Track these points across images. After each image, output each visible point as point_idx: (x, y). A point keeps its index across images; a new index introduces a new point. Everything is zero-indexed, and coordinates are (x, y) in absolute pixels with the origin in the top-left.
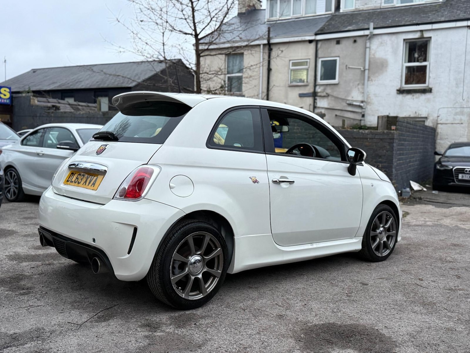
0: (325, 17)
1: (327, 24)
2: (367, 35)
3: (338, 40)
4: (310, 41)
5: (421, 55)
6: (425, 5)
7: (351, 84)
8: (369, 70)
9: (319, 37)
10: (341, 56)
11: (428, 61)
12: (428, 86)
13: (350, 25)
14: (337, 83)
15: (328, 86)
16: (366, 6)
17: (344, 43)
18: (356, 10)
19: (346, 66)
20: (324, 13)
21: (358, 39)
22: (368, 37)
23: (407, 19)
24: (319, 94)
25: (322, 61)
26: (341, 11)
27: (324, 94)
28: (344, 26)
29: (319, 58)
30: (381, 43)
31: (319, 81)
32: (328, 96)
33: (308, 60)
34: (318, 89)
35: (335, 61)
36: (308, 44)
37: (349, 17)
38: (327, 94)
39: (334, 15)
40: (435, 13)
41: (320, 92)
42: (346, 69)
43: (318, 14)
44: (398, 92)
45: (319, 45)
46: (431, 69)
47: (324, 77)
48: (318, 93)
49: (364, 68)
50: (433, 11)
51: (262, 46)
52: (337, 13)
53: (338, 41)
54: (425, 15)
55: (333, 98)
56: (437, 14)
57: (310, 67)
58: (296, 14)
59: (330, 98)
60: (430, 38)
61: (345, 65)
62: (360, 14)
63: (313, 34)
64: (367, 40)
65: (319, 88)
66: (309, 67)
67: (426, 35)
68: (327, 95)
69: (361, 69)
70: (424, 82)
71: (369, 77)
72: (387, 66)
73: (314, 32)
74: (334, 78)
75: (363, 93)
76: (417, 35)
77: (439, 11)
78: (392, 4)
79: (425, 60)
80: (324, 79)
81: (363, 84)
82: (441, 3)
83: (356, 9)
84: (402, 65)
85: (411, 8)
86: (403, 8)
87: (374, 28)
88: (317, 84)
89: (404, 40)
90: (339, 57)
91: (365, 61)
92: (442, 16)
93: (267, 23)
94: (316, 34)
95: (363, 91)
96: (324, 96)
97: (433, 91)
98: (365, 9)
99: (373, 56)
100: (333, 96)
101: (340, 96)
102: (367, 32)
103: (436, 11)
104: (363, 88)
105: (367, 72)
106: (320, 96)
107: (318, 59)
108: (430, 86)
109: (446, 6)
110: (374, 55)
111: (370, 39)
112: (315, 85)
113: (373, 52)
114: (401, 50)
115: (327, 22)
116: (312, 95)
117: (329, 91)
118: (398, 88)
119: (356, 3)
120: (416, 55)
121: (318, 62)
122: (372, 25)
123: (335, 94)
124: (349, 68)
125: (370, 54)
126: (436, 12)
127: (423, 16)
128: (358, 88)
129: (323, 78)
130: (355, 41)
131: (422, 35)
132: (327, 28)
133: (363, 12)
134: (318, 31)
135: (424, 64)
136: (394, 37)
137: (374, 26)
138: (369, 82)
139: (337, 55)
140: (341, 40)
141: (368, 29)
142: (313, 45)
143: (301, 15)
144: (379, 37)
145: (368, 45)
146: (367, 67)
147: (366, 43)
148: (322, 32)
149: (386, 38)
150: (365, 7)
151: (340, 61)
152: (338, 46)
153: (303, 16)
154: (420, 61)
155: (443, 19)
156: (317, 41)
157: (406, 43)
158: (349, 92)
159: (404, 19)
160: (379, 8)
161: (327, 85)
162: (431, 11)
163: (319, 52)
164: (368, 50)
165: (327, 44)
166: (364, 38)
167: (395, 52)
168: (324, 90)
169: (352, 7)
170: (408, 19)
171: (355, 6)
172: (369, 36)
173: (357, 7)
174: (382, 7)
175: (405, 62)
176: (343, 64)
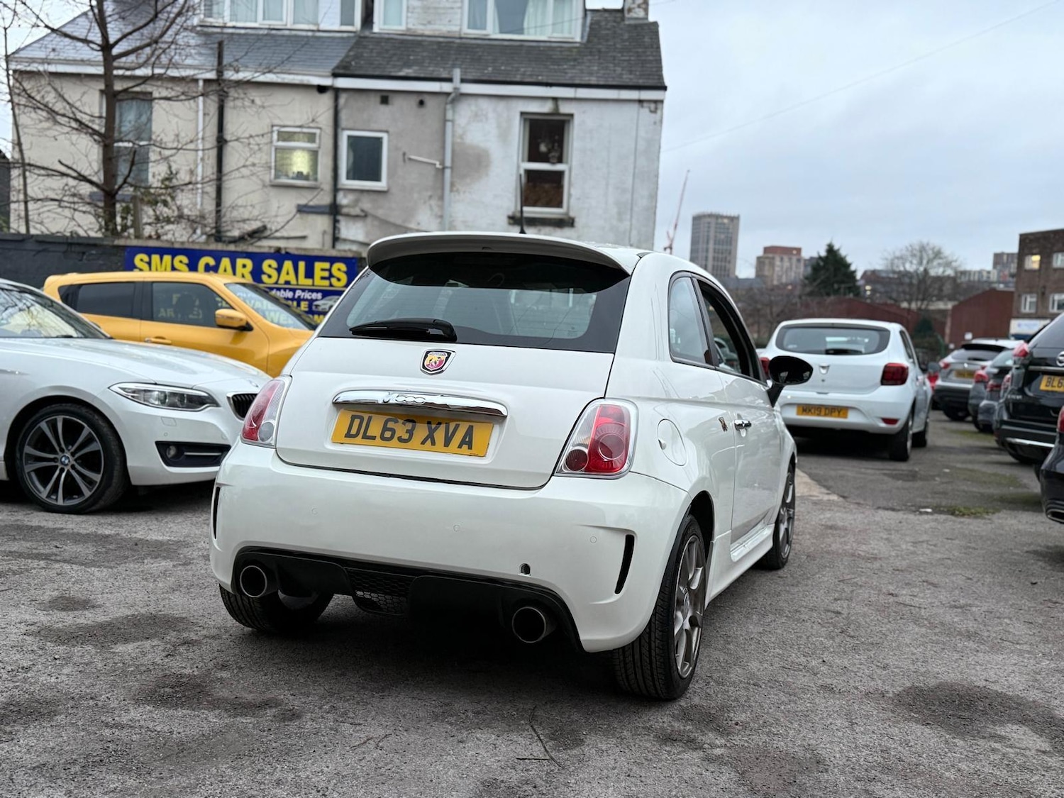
0: (342, 38)
1: (352, 53)
2: (448, 94)
3: (385, 94)
4: (322, 89)
5: (553, 147)
6: (548, 44)
7: (416, 196)
8: (452, 168)
9: (342, 83)
10: (391, 130)
11: (567, 163)
12: (567, 214)
13: (407, 64)
14: (385, 189)
15: (365, 194)
16: (430, 27)
17: (397, 104)
18: (408, 33)
19: (404, 154)
20: (337, 27)
21: (427, 99)
22: (450, 98)
23: (522, 70)
24: (345, 210)
25: (349, 137)
26: (376, 29)
27: (356, 211)
28: (394, 66)
29: (343, 129)
30: (476, 115)
31: (344, 181)
32: (364, 216)
33: (318, 131)
34: (343, 200)
35: (379, 140)
36: (315, 93)
37: (397, 45)
38: (362, 211)
39: (362, 35)
40: (574, 65)
41: (346, 206)
42: (404, 161)
43: (322, 27)
44: (512, 221)
45: (342, 101)
46: (572, 179)
47: (354, 174)
48: (342, 207)
49: (442, 163)
50: (569, 60)
51: (201, 83)
52: (367, 33)
53: (385, 97)
54: (556, 67)
55: (376, 223)
56: (579, 67)
57: (322, 147)
58: (269, 19)
59: (369, 220)
60: (572, 115)
61: (401, 153)
62: (419, 44)
63: (330, 74)
64: (446, 104)
65: (345, 196)
66: (319, 147)
67: (565, 108)
68: (363, 214)
69: (435, 165)
70: (559, 205)
71: (452, 185)
72: (487, 166)
73: (329, 70)
74: (377, 178)
75: (441, 217)
76: (546, 108)
77: (580, 61)
78: (484, 32)
79: (560, 160)
80: (354, 178)
81: (442, 198)
82: (578, 45)
83: (408, 29)
84: (518, 167)
85: (521, 46)
86: (506, 43)
87: (463, 81)
88: (340, 186)
89: (522, 114)
90: (387, 132)
91: (443, 147)
92: (591, 74)
93: (199, 29)
94: (335, 75)
95: (439, 213)
96: (357, 216)
97: (576, 224)
98: (427, 33)
99: (459, 140)
100: (375, 217)
101: (392, 220)
102: (446, 87)
103: (575, 60)
104: (442, 207)
105: (448, 172)
106: (348, 215)
107: (339, 130)
108: (572, 214)
109: (591, 53)
110: (461, 137)
111: (453, 101)
112: (336, 189)
113: (459, 131)
114: (517, 135)
115: (350, 51)
116: (327, 210)
117: (366, 204)
118: (510, 213)
119: (407, 17)
120: (543, 148)
121: (339, 136)
122: (457, 74)
123: (380, 213)
124: (410, 159)
125: (453, 136)
126: (576, 63)
127: (552, 67)
128: (431, 206)
129: (351, 174)
130: (421, 103)
131: (557, 107)
132: (356, 63)
133: (424, 38)
134: (337, 67)
135: (559, 167)
136: (501, 105)
137: (461, 75)
138: (452, 194)
139: (384, 128)
140: (391, 95)
141: (450, 80)
142: (327, 99)
143: (284, 23)
144: (472, 101)
145: (449, 115)
146: (448, 163)
147: (445, 110)
148: (348, 72)
149: (485, 104)
150: (428, 30)
151: (389, 141)
152: (383, 108)
153: (289, 27)
154: (551, 160)
155: (593, 81)
156: (337, 92)
157: (525, 120)
158: (410, 212)
159: (518, 70)
160: (457, 35)
161: (362, 191)
162: (566, 60)
163: (343, 115)
164: (449, 125)
165: (360, 101)
166: (442, 99)
167: (504, 136)
168: (356, 202)
169: (400, 24)
170: (525, 70)
171: (407, 23)
172: (452, 95)
173: (410, 26)
174: (463, 36)
175: (523, 161)
176: (397, 149)
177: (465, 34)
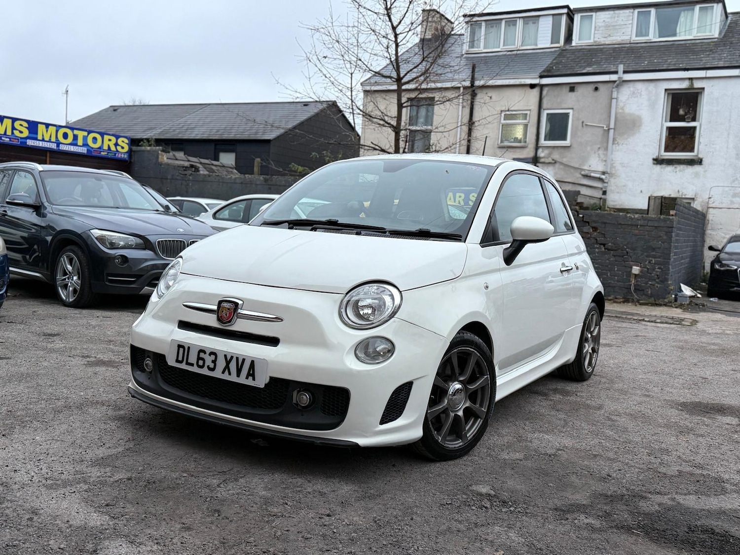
0: (551, 52)
1: (554, 61)
2: (614, 82)
3: (572, 85)
4: (532, 86)
5: (689, 112)
6: (693, 42)
7: (589, 148)
8: (614, 129)
9: (545, 81)
10: (574, 107)
11: (699, 121)
12: (697, 156)
13: (589, 65)
14: (569, 145)
15: (556, 149)
16: (609, 39)
17: (580, 90)
18: (595, 44)
19: (583, 122)
20: (548, 45)
21: (600, 86)
22: (616, 84)
23: (669, 61)
24: (542, 160)
25: (548, 114)
26: (574, 44)
27: (550, 160)
28: (581, 67)
29: (544, 109)
30: (634, 93)
31: (543, 142)
32: (555, 162)
33: (528, 112)
34: (541, 153)
35: (567, 115)
36: (528, 89)
37: (586, 53)
38: (553, 160)
39: (564, 49)
40: (709, 55)
41: (543, 158)
42: (583, 126)
43: (539, 46)
44: (655, 162)
45: (545, 92)
46: (702, 132)
47: (550, 136)
48: (540, 158)
49: (608, 126)
50: (707, 51)
51: (462, 89)
52: (567, 47)
53: (572, 88)
54: (695, 57)
55: (561, 167)
56: (713, 56)
57: (530, 122)
58: (507, 45)
59: (557, 165)
60: (703, 89)
61: (581, 122)
62: (601, 50)
63: (538, 76)
64: (613, 88)
65: (543, 152)
66: (529, 122)
67: (697, 85)
68: (553, 162)
69: (604, 127)
70: (692, 150)
71: (614, 140)
72: (640, 126)
73: (538, 74)
74: (564, 138)
75: (605, 161)
76: (684, 85)
77: (714, 51)
78: (647, 38)
79: (694, 119)
80: (549, 140)
81: (606, 149)
82: (716, 40)
83: (595, 42)
84: (662, 125)
85: (673, 44)
86: (662, 44)
87: (625, 72)
88: (540, 145)
89: (666, 90)
90: (572, 109)
91: (610, 117)
92: (720, 60)
93: (465, 56)
94: (541, 77)
95: (604, 159)
96: (550, 163)
97: (703, 163)
98: (607, 43)
99: (620, 111)
100: (561, 163)
101: (572, 164)
102: (614, 77)
103: (711, 51)
104: (606, 155)
105: (612, 132)
106: (543, 163)
107: (542, 110)
108: (700, 156)
109: (724, 45)
110: (622, 109)
111: (617, 86)
112: (537, 147)
113: (621, 104)
114: (662, 105)
115: (554, 60)
116: (531, 161)
117: (556, 156)
118: (655, 157)
119: (595, 33)
120: (681, 112)
121: (542, 115)
122: (621, 68)
123: (565, 160)
124: (586, 125)
125: (616, 108)
126: (711, 53)
127: (692, 57)
128: (599, 154)
129: (548, 137)
130: (596, 89)
131: (692, 84)
132: (556, 67)
133: (605, 46)
134: (544, 71)
135: (692, 124)
136: (651, 86)
137: (624, 68)
138: (614, 145)
139: (571, 107)
140: (576, 86)
141: (616, 72)
142: (536, 91)
143: (516, 46)
144: (631, 84)
145: (615, 95)
146: (612, 126)
147: (612, 92)
148: (550, 74)
149: (639, 86)
150: (608, 41)
151: (573, 115)
152: (572, 94)
153: (518, 48)
154: (686, 120)
155: (721, 64)
156: (542, 86)
157: (668, 94)
158: (584, 159)
159: (666, 61)
160: (628, 42)
161: (554, 147)
162: (703, 51)
163: (545, 101)
164: (614, 101)
165: (557, 90)
166: (610, 85)
167: (652, 105)
168: (550, 154)
169: (590, 39)
170: (671, 61)
171: (594, 38)
172: (617, 82)
173: (596, 40)
174: (632, 42)
175: (666, 121)
176: (578, 119)
177: (633, 41)
